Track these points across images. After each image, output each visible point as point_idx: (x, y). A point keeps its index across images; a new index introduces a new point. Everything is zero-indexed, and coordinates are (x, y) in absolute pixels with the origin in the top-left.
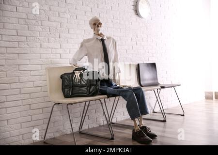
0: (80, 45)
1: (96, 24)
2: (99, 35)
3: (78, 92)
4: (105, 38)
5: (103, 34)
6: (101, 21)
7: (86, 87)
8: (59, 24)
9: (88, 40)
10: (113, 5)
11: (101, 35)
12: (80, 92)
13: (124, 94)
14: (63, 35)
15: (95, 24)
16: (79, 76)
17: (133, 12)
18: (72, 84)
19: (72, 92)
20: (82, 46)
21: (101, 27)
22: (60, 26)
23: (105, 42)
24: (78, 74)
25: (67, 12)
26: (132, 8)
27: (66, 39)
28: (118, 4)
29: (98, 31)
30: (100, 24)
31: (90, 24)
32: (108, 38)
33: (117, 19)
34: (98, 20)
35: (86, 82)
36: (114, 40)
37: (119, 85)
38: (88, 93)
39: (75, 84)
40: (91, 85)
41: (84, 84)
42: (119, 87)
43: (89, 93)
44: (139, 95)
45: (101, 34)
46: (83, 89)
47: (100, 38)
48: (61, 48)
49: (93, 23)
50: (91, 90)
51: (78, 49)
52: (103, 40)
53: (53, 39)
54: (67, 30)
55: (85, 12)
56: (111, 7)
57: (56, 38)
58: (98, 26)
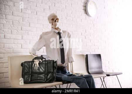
0: (39, 37)
1: (54, 20)
2: (56, 29)
3: (37, 78)
4: (61, 31)
5: (60, 28)
6: (58, 17)
7: (44, 75)
8: (22, 18)
9: (47, 33)
10: (67, 4)
12: (38, 78)
13: (77, 81)
14: (24, 28)
15: (53, 19)
16: (38, 64)
17: (83, 12)
18: (31, 71)
19: (31, 79)
21: (58, 22)
22: (22, 20)
23: (61, 35)
24: (37, 62)
25: (29, 8)
26: (83, 8)
27: (27, 32)
28: (72, 4)
29: (56, 25)
30: (57, 19)
31: (48, 19)
32: (64, 32)
33: (70, 17)
35: (44, 70)
36: (68, 34)
37: (73, 73)
38: (45, 80)
39: (34, 71)
40: (49, 73)
41: (42, 71)
42: (72, 74)
43: (47, 80)
44: (90, 82)
45: (58, 28)
46: (41, 76)
47: (57, 31)
48: (22, 39)
49: (51, 18)
50: (48, 77)
51: (38, 41)
52: (59, 34)
53: (16, 31)
54: (28, 23)
55: (44, 9)
56: (66, 6)
57: (18, 31)
58: (55, 21)
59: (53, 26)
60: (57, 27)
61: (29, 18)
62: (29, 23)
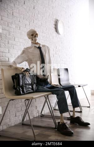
4: (41, 46)
5: (39, 43)
22: (8, 34)
27: (12, 46)
32: (44, 46)
34: (35, 32)
48: (9, 52)
53: (4, 44)
55: (25, 25)
57: (6, 44)
61: (14, 32)
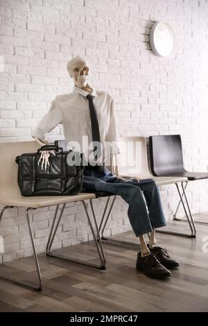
0: (50, 105)
1: (79, 70)
2: (83, 88)
3: (46, 187)
4: (94, 94)
6: (87, 65)
7: (59, 180)
8: (15, 67)
9: (65, 98)
10: (109, 33)
11: (86, 88)
12: (49, 187)
13: (124, 191)
14: (20, 86)
15: (77, 70)
16: (47, 160)
17: (144, 46)
18: (36, 173)
19: (35, 187)
20: (53, 107)
21: (87, 74)
22: (16, 72)
23: (94, 101)
24: (45, 156)
25: (29, 45)
26: (143, 38)
27: (26, 94)
28: (119, 31)
29: (82, 81)
30: (86, 69)
31: (68, 68)
32: (100, 94)
33: (116, 59)
34: (82, 63)
35: (59, 170)
36: (109, 97)
38: (63, 190)
39: (41, 173)
40: (68, 176)
41: (56, 173)
42: (116, 178)
43: (65, 190)
45: (88, 86)
46: (55, 182)
47: (86, 94)
48: (17, 109)
49: (74, 68)
50: (68, 184)
51: (48, 112)
52: (90, 98)
53: (4, 93)
54: (28, 77)
55: (60, 46)
56: (106, 37)
57: (9, 93)
58: (82, 74)
59: (78, 83)
60: (85, 85)
61: (29, 65)
62: (30, 77)
